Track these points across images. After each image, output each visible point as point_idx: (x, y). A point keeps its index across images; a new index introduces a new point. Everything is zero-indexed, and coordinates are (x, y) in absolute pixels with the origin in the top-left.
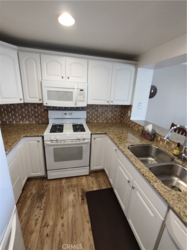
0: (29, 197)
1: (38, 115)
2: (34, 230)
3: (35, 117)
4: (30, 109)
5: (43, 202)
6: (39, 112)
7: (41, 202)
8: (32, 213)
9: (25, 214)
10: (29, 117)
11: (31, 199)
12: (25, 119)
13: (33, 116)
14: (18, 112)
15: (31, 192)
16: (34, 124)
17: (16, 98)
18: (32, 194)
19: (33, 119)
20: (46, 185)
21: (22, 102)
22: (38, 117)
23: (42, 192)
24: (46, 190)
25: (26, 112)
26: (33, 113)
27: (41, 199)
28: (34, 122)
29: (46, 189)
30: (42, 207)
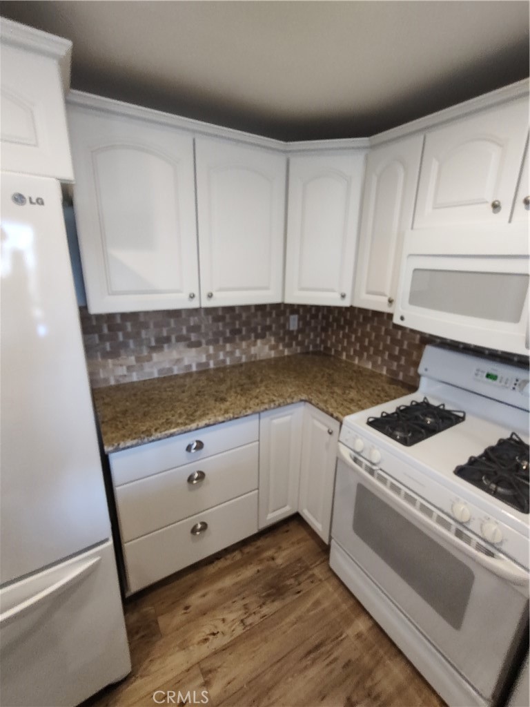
0: (261, 561)
1: (401, 351)
2: (191, 648)
3: (392, 357)
4: (383, 329)
5: (266, 610)
6: (406, 343)
7: (261, 606)
8: (226, 605)
9: (220, 591)
10: (377, 352)
11: (258, 571)
12: (365, 354)
13: (387, 353)
14: (355, 331)
15: (276, 555)
16: (381, 375)
17: (332, 290)
18: (271, 563)
19: (383, 360)
20: (313, 575)
21: (346, 303)
22: (397, 359)
23: (288, 582)
24: (298, 588)
25: (374, 335)
26: (388, 342)
27: (268, 596)
28: (384, 372)
29: (302, 586)
30: (249, 621)
